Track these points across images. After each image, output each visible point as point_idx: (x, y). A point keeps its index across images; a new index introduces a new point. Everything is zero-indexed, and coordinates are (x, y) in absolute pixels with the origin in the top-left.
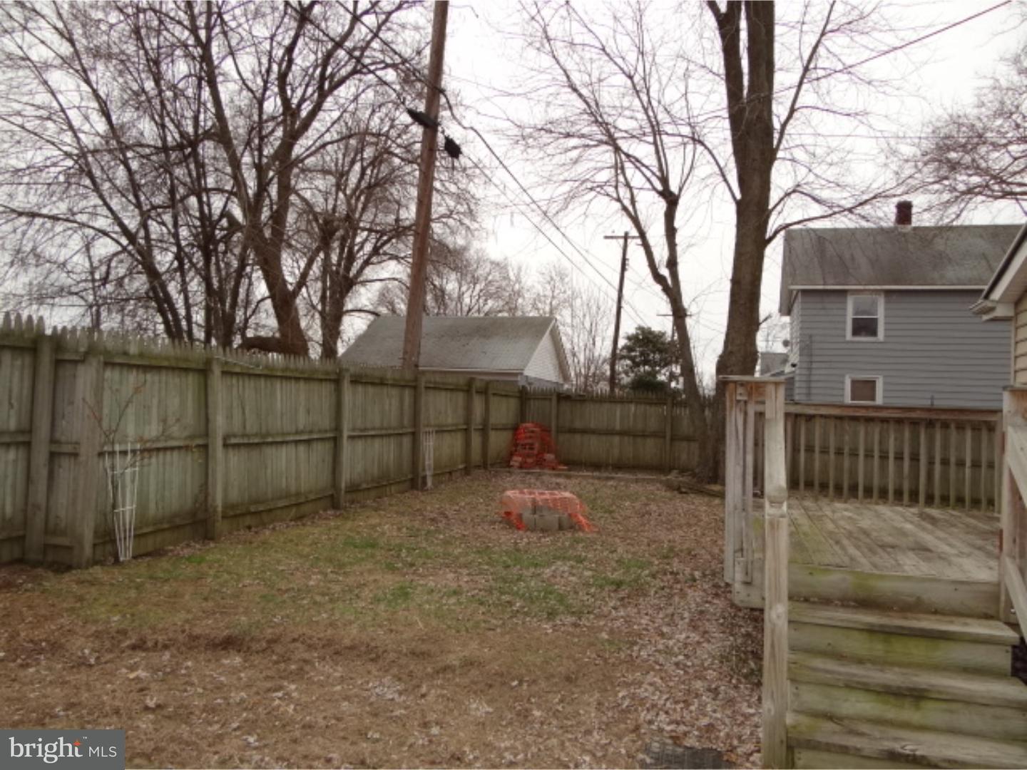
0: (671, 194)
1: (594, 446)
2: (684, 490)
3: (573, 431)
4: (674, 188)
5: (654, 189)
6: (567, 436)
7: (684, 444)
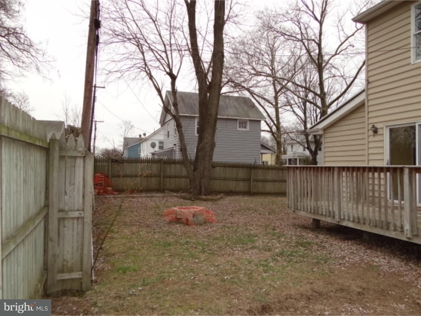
0: (174, 75)
1: (129, 182)
2: (193, 199)
3: (119, 176)
4: (175, 72)
5: (166, 71)
6: (116, 179)
7: (168, 179)
